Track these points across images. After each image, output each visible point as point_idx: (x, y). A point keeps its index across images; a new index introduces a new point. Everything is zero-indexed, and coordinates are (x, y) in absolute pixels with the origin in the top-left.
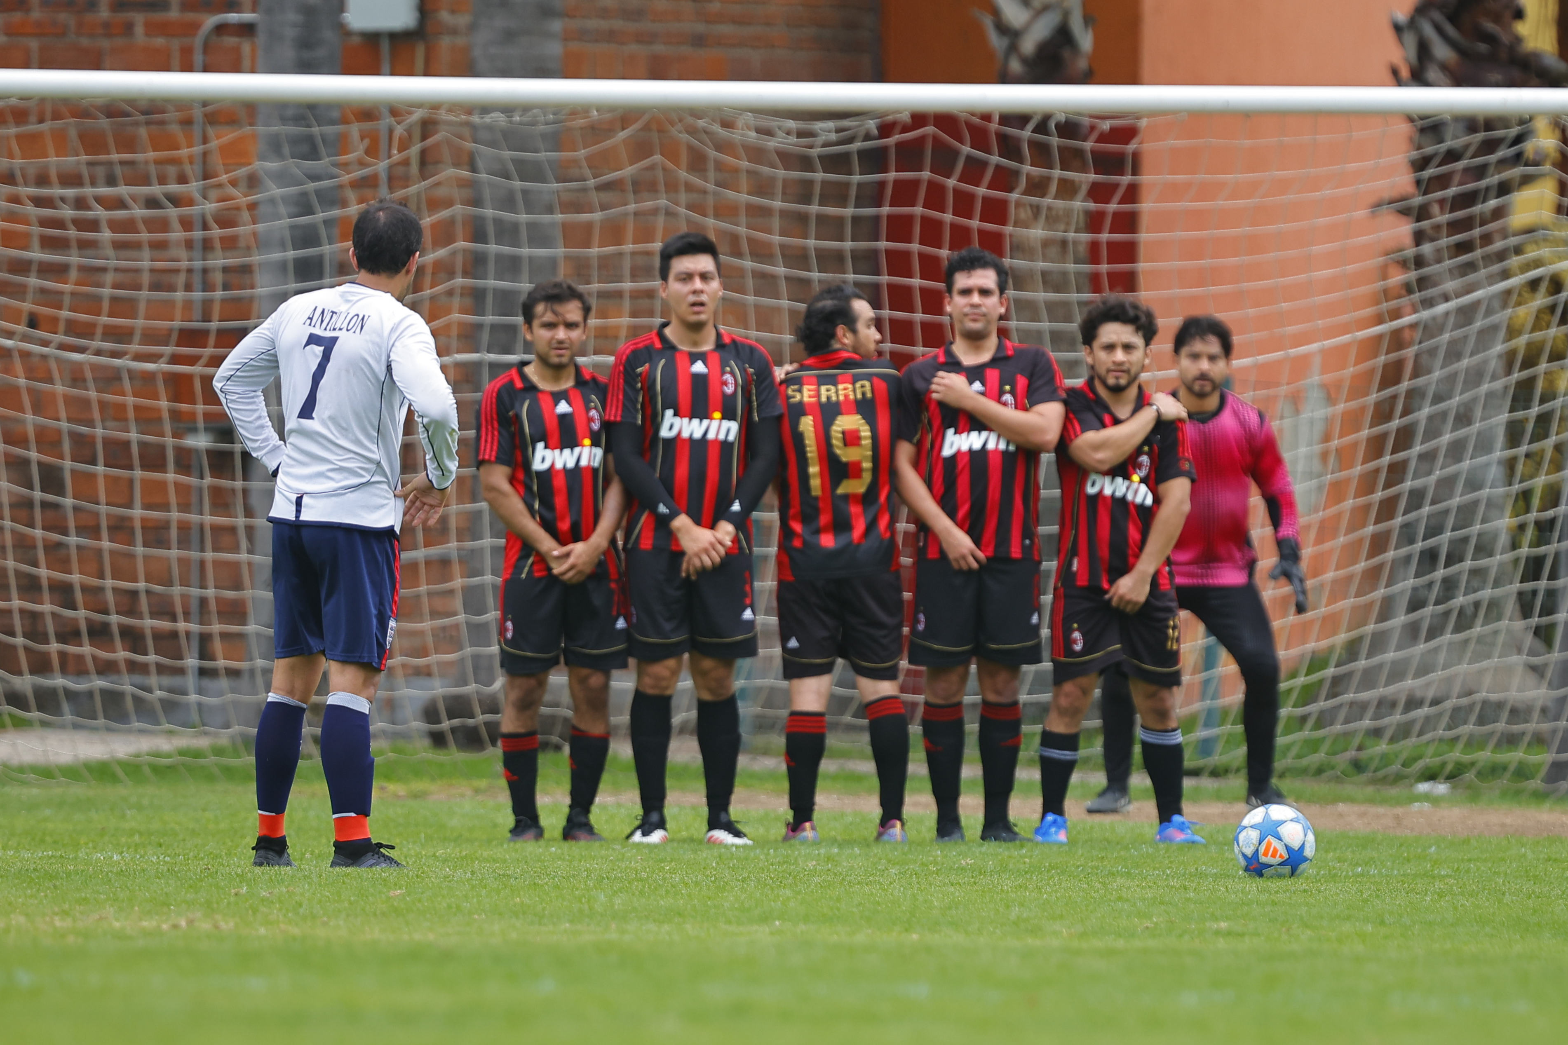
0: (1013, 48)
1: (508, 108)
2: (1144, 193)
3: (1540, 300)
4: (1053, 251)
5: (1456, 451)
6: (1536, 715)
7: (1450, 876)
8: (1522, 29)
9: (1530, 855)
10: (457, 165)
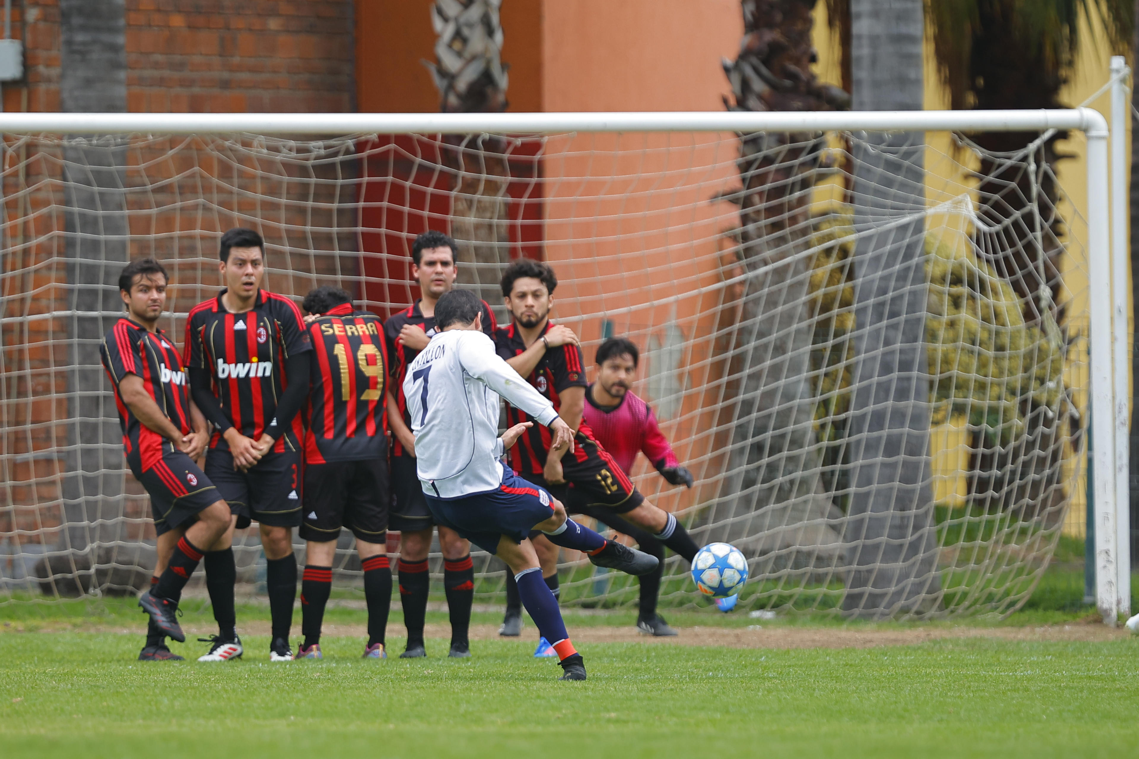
0: (451, 87)
1: (88, 134)
2: (547, 190)
3: (833, 263)
4: (483, 232)
5: (775, 372)
6: (835, 561)
7: (776, 678)
8: (816, 69)
9: (833, 662)
10: (52, 176)
